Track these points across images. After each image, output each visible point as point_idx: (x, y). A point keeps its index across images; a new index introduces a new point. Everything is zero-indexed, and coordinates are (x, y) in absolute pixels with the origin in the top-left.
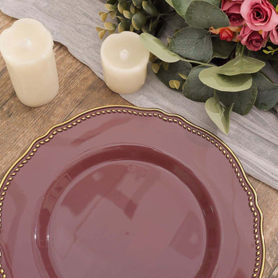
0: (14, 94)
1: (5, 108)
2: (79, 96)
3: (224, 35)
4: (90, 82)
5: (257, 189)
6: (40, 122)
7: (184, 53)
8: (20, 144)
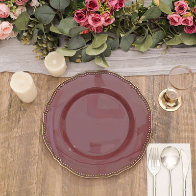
0: (21, 102)
1: (22, 109)
2: (46, 87)
3: (85, 32)
4: (46, 79)
5: (130, 80)
6: (39, 106)
7: (75, 47)
8: (38, 118)
